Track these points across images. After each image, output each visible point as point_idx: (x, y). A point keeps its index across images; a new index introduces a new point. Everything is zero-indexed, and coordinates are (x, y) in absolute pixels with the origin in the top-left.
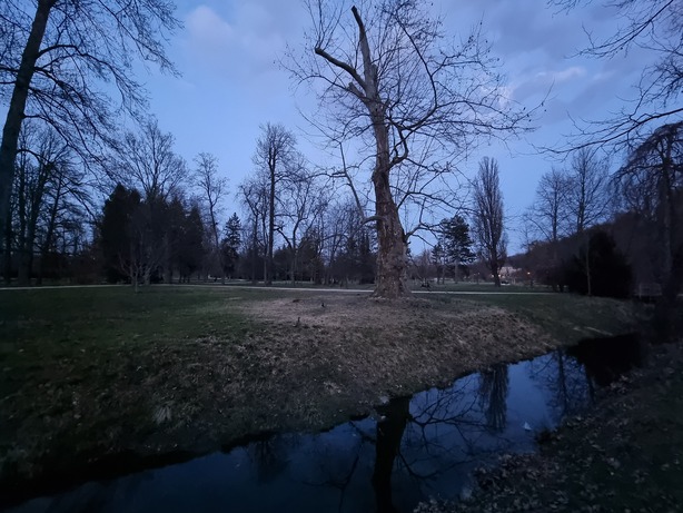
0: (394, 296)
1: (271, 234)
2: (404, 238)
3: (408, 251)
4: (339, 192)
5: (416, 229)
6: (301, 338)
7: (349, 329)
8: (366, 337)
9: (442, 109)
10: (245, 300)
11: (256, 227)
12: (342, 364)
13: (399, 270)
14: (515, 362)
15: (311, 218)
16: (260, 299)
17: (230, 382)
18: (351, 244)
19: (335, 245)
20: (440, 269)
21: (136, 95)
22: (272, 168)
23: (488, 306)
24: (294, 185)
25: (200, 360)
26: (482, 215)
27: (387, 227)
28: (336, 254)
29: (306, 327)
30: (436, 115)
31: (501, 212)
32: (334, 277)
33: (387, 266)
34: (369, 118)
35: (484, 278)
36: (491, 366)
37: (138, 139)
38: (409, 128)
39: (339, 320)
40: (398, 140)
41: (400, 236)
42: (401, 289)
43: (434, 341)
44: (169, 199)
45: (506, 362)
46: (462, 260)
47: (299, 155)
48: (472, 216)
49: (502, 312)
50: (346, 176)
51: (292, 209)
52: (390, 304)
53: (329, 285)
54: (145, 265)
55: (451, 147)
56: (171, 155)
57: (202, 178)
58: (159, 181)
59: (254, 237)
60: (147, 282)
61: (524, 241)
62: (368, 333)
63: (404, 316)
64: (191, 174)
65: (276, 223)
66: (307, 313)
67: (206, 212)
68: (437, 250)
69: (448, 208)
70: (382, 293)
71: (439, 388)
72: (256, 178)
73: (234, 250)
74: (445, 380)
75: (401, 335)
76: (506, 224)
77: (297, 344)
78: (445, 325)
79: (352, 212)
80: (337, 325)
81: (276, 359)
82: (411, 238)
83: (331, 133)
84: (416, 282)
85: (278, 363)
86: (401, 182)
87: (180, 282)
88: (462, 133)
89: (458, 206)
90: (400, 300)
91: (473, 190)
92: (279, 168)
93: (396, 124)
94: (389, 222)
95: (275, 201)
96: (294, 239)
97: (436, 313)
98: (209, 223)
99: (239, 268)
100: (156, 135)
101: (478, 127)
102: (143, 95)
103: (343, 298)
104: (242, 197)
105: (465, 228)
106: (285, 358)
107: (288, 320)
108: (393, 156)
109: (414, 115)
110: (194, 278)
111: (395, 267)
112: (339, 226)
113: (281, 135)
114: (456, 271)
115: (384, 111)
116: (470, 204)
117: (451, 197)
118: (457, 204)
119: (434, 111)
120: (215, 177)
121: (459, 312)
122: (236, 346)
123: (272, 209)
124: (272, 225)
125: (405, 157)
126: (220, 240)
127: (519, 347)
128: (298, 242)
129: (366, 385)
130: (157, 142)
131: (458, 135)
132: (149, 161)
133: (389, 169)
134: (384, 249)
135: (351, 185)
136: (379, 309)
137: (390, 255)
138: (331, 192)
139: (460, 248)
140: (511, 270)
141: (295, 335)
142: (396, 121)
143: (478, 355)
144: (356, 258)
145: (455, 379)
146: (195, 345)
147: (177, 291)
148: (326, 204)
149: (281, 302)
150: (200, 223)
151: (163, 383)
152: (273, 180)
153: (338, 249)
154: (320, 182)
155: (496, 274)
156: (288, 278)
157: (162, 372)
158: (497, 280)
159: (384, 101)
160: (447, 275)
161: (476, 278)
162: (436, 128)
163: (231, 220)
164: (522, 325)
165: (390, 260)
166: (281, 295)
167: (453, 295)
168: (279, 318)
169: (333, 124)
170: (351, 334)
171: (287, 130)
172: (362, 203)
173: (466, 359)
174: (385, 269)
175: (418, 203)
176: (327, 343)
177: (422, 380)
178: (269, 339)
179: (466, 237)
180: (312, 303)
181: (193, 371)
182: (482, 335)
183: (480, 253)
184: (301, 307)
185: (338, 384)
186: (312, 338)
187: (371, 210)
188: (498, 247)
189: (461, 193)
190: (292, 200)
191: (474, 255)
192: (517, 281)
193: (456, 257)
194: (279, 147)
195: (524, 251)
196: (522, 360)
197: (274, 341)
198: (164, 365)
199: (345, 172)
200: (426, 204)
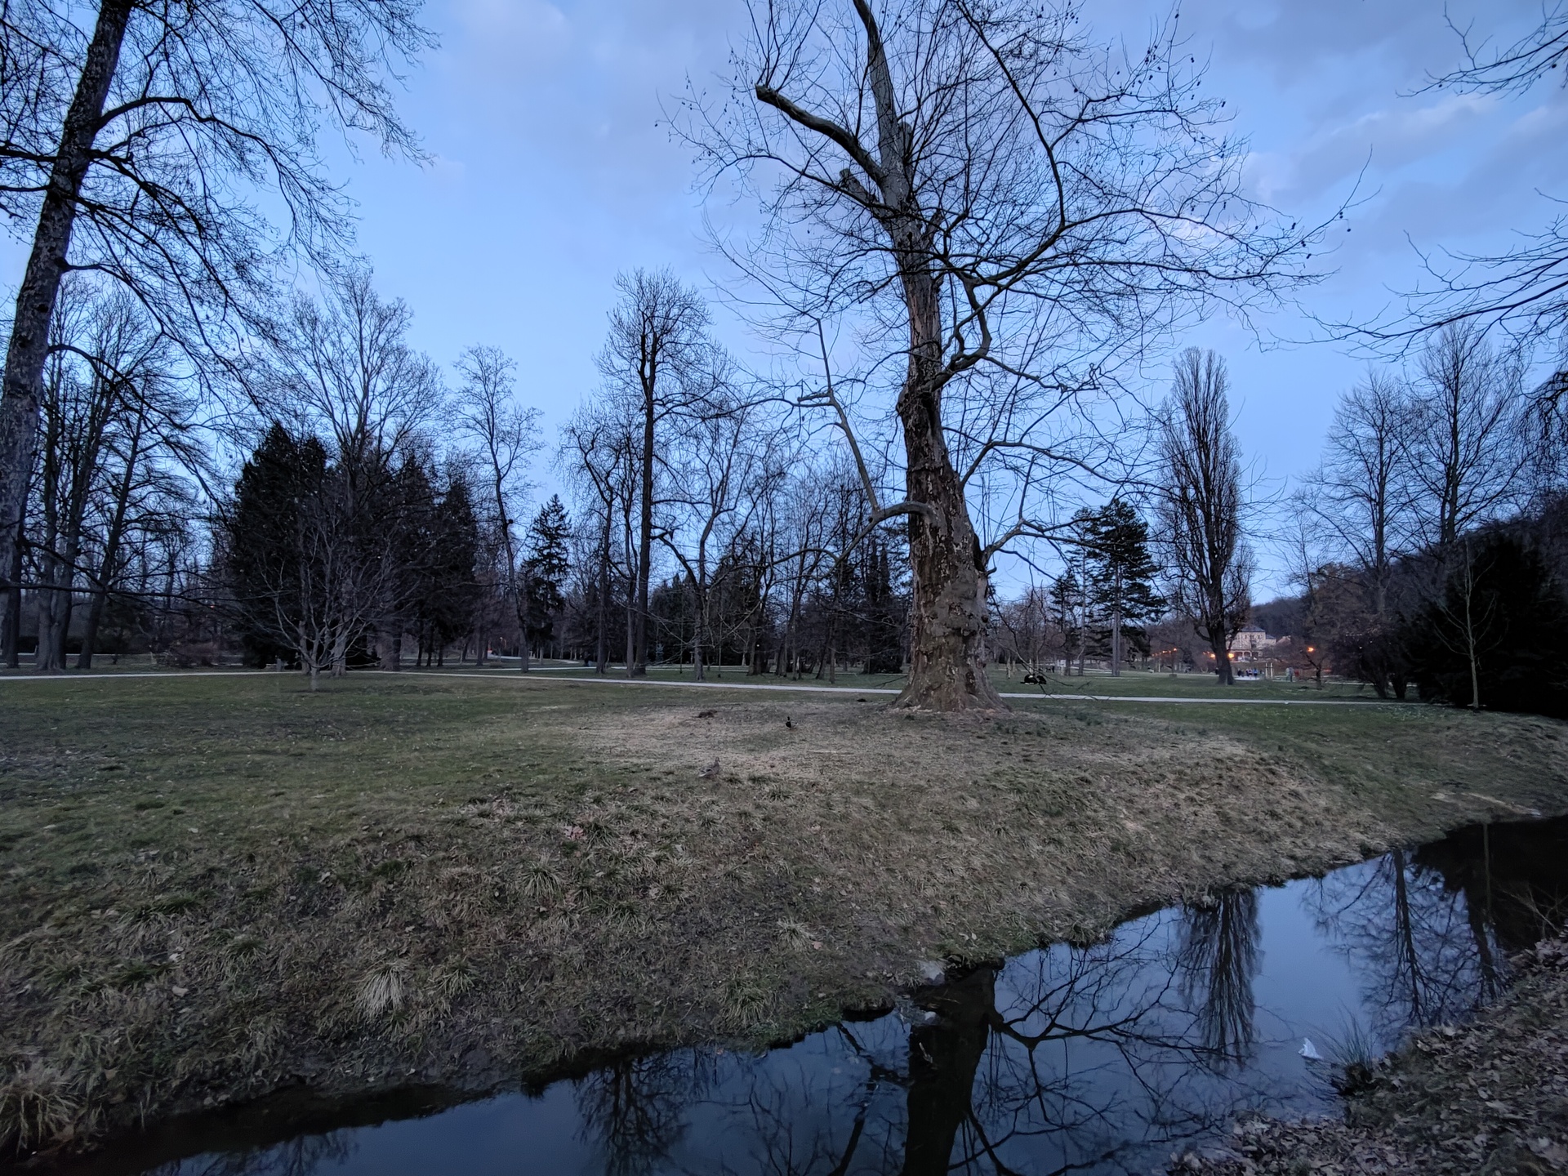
0: (951, 705)
1: (646, 547)
2: (980, 558)
3: (990, 591)
4: (815, 442)
5: (1008, 536)
6: (721, 809)
7: (839, 787)
8: (883, 807)
9: (1078, 231)
10: (579, 711)
11: (606, 530)
12: (824, 876)
13: (966, 640)
14: (1275, 882)
15: (744, 508)
16: (618, 709)
17: (542, 915)
18: (843, 571)
19: (804, 575)
20: (1072, 636)
21: (323, 212)
22: (648, 385)
23: (1202, 733)
24: (702, 428)
25: (472, 859)
26: (1184, 499)
27: (935, 530)
28: (804, 599)
29: (732, 780)
30: (1061, 245)
31: (1232, 490)
32: (802, 654)
33: (937, 629)
34: (890, 258)
35: (1190, 662)
36: (1212, 890)
37: (324, 314)
38: (992, 281)
39: (816, 763)
40: (965, 311)
41: (970, 552)
42: (971, 688)
43: (1059, 821)
44: (396, 463)
45: (1253, 882)
46: (1130, 614)
47: (715, 350)
48: (1155, 500)
49: (1239, 750)
50: (833, 403)
51: (698, 486)
52: (943, 724)
53: (788, 673)
54: (335, 623)
55: (1102, 326)
56: (401, 353)
57: (474, 411)
58: (373, 417)
59: (604, 555)
60: (340, 666)
61: (1296, 565)
62: (887, 797)
63: (981, 756)
64: (450, 398)
65: (656, 521)
66: (734, 744)
67: (484, 492)
68: (1063, 588)
69: (1095, 482)
70: (922, 698)
71: (1073, 945)
72: (608, 407)
73: (552, 586)
74: (1089, 924)
75: (973, 804)
76: (1247, 521)
77: (708, 822)
78: (1088, 781)
79: (845, 494)
80: (811, 775)
81: (658, 860)
82: (996, 560)
83: (796, 297)
84: (1010, 670)
85: (663, 869)
86: (970, 416)
87: (418, 666)
88: (1132, 291)
89: (1121, 475)
90: (967, 715)
91: (1157, 434)
92: (667, 383)
93: (960, 272)
94: (939, 519)
95: (656, 467)
96: (702, 560)
97: (1066, 751)
98: (492, 519)
99: (563, 633)
100: (367, 305)
101: (1172, 275)
102: (341, 210)
103: (822, 707)
104: (574, 457)
105: (1136, 533)
106: (683, 859)
107: (687, 760)
108: (951, 351)
109: (1006, 247)
110: (452, 656)
111: (957, 631)
112: (814, 528)
113: (670, 303)
114: (1116, 640)
115: (928, 237)
116: (1153, 471)
117: (1102, 453)
118: (1117, 470)
119: (1056, 236)
120: (507, 408)
121: (1124, 749)
122: (560, 826)
123: (649, 485)
124: (647, 526)
125: (981, 354)
126: (518, 562)
127: (1287, 841)
128: (711, 568)
129: (885, 930)
130: (370, 323)
131: (1120, 295)
132: (349, 369)
133: (939, 385)
134: (929, 586)
135: (844, 426)
136: (914, 735)
137: (944, 600)
138: (795, 444)
139: (1125, 584)
140: (1263, 640)
141: (705, 799)
142: (959, 263)
143: (1176, 862)
144: (855, 609)
145: (1117, 923)
146: (461, 822)
147: (414, 690)
148: (781, 474)
149: (668, 718)
150: (469, 520)
151: (384, 914)
152: (650, 414)
153: (811, 584)
154: (767, 418)
155: (1221, 651)
156: (687, 658)
157: (380, 885)
158: (1224, 669)
159: (928, 214)
160: (1090, 652)
161: (1169, 662)
162: (1062, 277)
163: (545, 514)
164: (1293, 785)
165: (943, 613)
166: (670, 701)
167: (1107, 705)
168: (665, 757)
169: (800, 275)
170: (847, 801)
171: (685, 288)
172: (872, 470)
173: (1145, 871)
174: (932, 637)
175: (1016, 469)
176: (784, 823)
177: (1028, 921)
178: (641, 810)
179: (1139, 555)
180: (748, 719)
181: (454, 885)
182: (1186, 811)
183: (1177, 597)
184: (719, 730)
185: (813, 926)
186: (749, 807)
187: (894, 488)
188: (1226, 582)
189: (1128, 444)
190: (697, 464)
191: (1163, 601)
192: (1280, 669)
193: (1116, 607)
194: (666, 331)
195: (1296, 591)
196: (1296, 876)
197: (654, 815)
198: (384, 871)
199: (830, 392)
200: (1037, 473)
